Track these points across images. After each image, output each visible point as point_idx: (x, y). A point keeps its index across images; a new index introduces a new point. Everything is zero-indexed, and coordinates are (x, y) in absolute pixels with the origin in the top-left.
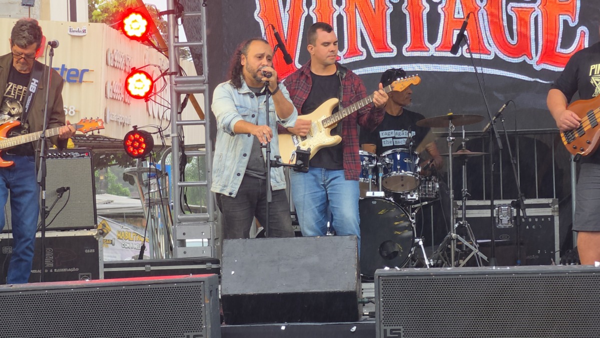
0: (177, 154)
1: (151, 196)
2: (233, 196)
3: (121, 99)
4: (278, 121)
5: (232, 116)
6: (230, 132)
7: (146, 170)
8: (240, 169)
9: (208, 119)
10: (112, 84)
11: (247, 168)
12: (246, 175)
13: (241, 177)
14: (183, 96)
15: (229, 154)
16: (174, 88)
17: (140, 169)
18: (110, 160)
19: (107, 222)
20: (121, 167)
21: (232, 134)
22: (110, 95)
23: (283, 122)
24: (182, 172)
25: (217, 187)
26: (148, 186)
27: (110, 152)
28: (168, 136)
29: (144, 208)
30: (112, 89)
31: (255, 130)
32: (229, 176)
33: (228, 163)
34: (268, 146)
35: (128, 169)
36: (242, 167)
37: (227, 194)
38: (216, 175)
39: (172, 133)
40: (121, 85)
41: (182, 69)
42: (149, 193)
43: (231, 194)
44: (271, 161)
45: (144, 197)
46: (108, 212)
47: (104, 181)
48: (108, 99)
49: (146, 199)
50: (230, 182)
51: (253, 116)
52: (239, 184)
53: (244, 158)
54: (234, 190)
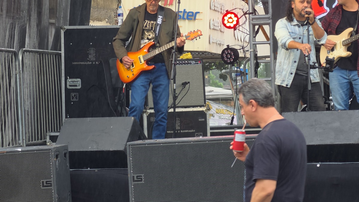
0: (253, 62)
1: (237, 87)
2: (289, 86)
3: (219, 29)
4: (316, 41)
5: (287, 38)
6: (286, 48)
7: (234, 71)
8: (293, 70)
9: (272, 41)
10: (213, 21)
11: (297, 70)
12: (296, 74)
13: (293, 75)
14: (257, 27)
15: (286, 61)
16: (251, 22)
17: (231, 71)
18: (212, 66)
19: (210, 103)
20: (218, 70)
21: (287, 49)
22: (212, 27)
23: (319, 41)
24: (256, 72)
25: (279, 81)
26: (236, 81)
27: (212, 61)
28: (248, 51)
29: (234, 94)
30: (213, 24)
31: (301, 47)
32: (286, 75)
33: (285, 67)
34: (309, 56)
35: (224, 71)
36: (293, 69)
37: (285, 85)
38: (278, 74)
39: (250, 49)
40: (219, 21)
41: (256, 11)
42: (236, 85)
43: (287, 85)
44: (311, 65)
45: (233, 88)
46: (211, 97)
47: (208, 79)
48: (211, 30)
49: (235, 89)
50: (286, 78)
51: (300, 38)
52: (292, 79)
53: (295, 64)
54: (289, 83)
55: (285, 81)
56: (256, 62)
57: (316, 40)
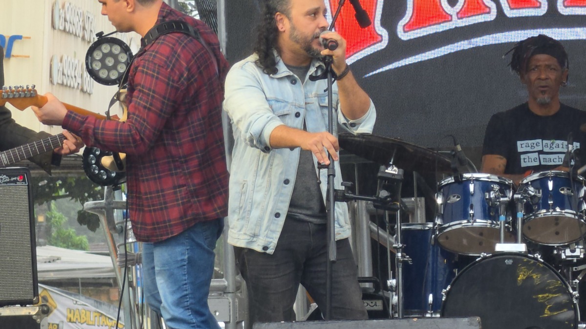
1: (128, 250)
2: (270, 251)
3: (76, 85)
4: (345, 124)
6: (263, 147)
7: (119, 205)
8: (280, 205)
10: (61, 61)
11: (292, 205)
12: (290, 217)
13: (282, 221)
15: (259, 181)
17: (109, 204)
18: (55, 189)
19: (51, 294)
20: (74, 199)
21: (266, 149)
22: (57, 78)
23: (353, 125)
25: (241, 237)
26: (123, 232)
27: (57, 175)
29: (117, 270)
30: (61, 69)
32: (261, 219)
33: (258, 197)
35: (90, 203)
36: (282, 202)
37: (258, 248)
40: (76, 62)
42: (125, 244)
43: (265, 248)
45: (116, 251)
46: (52, 276)
47: (44, 224)
48: (54, 87)
49: (120, 255)
50: (264, 228)
51: (297, 115)
52: (278, 232)
53: (285, 187)
54: (271, 242)
55: (261, 237)
57: (345, 122)
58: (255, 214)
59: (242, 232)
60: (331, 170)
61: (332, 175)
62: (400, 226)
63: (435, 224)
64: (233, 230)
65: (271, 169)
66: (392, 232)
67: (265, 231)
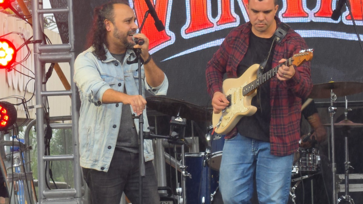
0: (42, 127)
1: (14, 171)
6: (97, 101)
7: (8, 143)
8: (111, 141)
9: (74, 90)
13: (112, 151)
14: (48, 66)
15: (98, 126)
17: (2, 142)
21: (99, 103)
24: (47, 145)
25: (88, 162)
26: (11, 160)
32: (99, 150)
33: (97, 136)
34: (141, 118)
36: (112, 139)
39: (37, 104)
41: (47, 37)
42: (12, 168)
43: (102, 168)
45: (7, 172)
49: (9, 174)
50: (101, 156)
51: (120, 85)
52: (110, 158)
53: (114, 130)
54: (106, 165)
55: (100, 162)
56: (46, 126)
57: (150, 89)
58: (96, 147)
59: (88, 159)
60: (141, 120)
61: (141, 123)
62: (184, 155)
63: (206, 153)
64: (83, 158)
65: (105, 118)
66: (179, 159)
67: (102, 158)
